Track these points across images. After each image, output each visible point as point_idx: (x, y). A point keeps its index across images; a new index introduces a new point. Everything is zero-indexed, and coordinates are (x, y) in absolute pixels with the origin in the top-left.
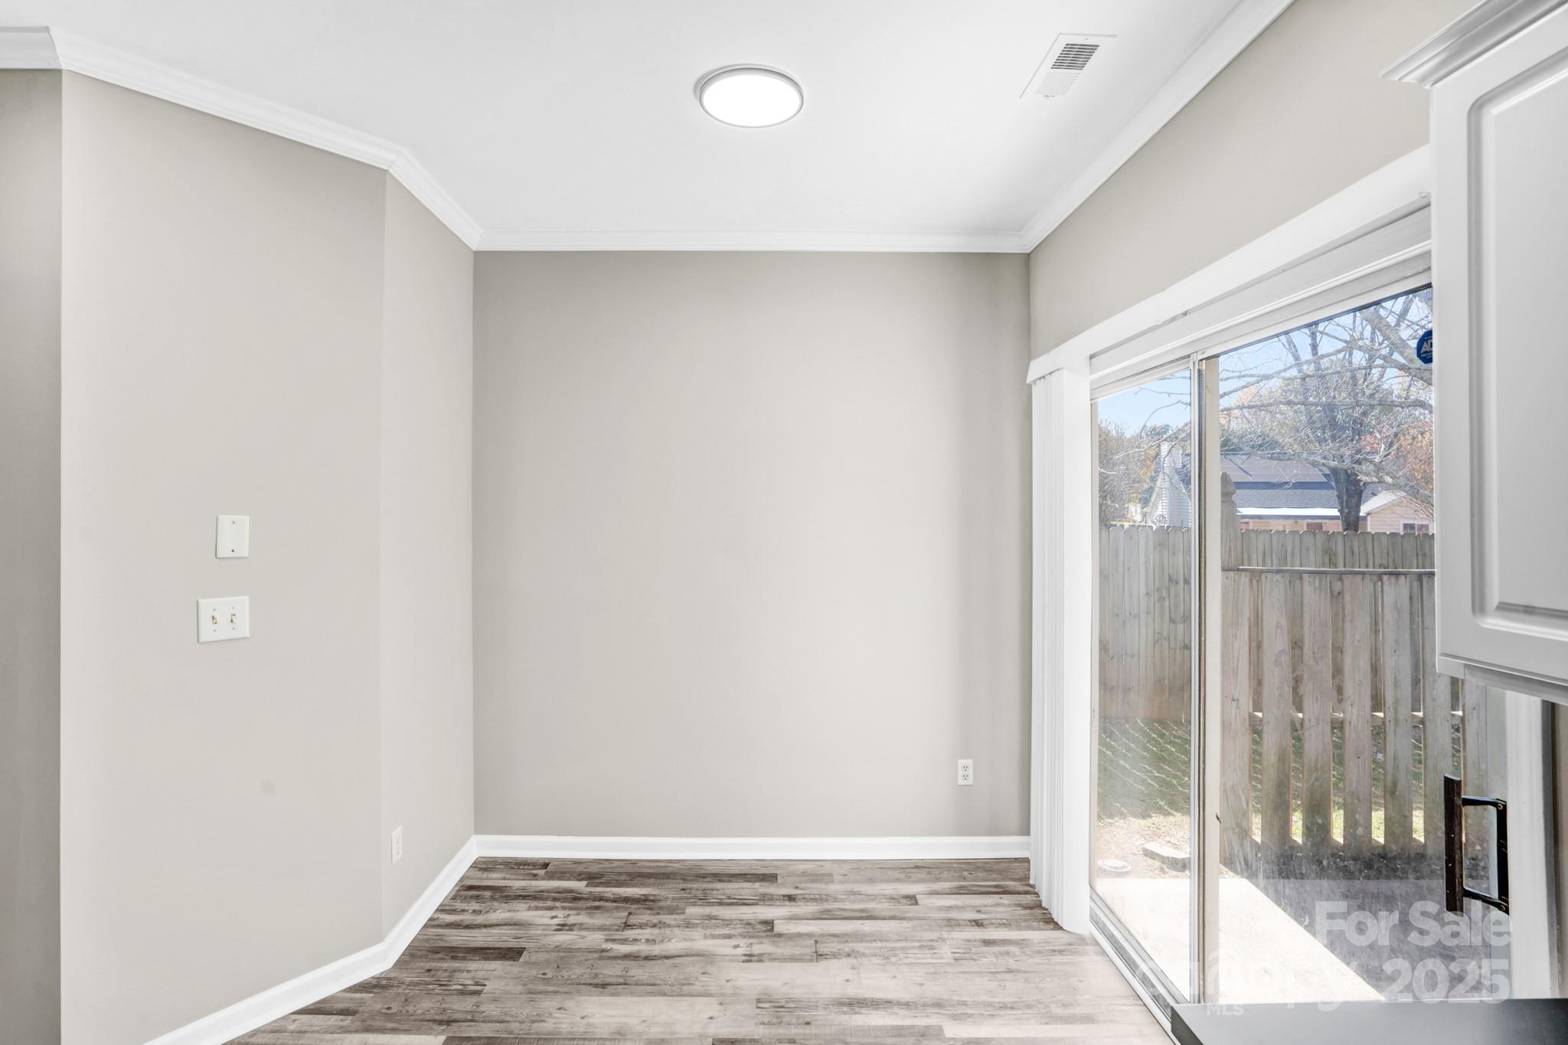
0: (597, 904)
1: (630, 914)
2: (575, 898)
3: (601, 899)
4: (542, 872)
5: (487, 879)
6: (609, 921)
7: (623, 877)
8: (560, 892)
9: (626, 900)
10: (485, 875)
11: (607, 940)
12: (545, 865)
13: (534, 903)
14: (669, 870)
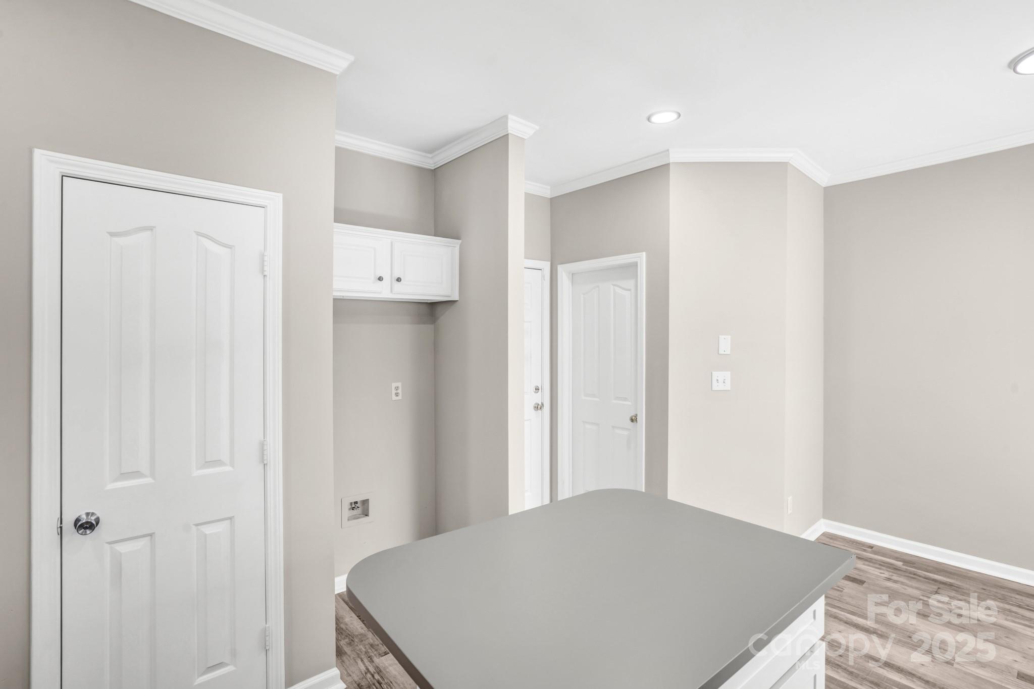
0: (914, 576)
1: (939, 588)
2: (896, 569)
3: (914, 574)
4: (870, 550)
5: (834, 543)
6: (923, 587)
7: (931, 569)
8: (884, 563)
9: (935, 581)
10: (831, 541)
11: (923, 596)
12: (872, 547)
13: (867, 563)
14: (969, 575)
